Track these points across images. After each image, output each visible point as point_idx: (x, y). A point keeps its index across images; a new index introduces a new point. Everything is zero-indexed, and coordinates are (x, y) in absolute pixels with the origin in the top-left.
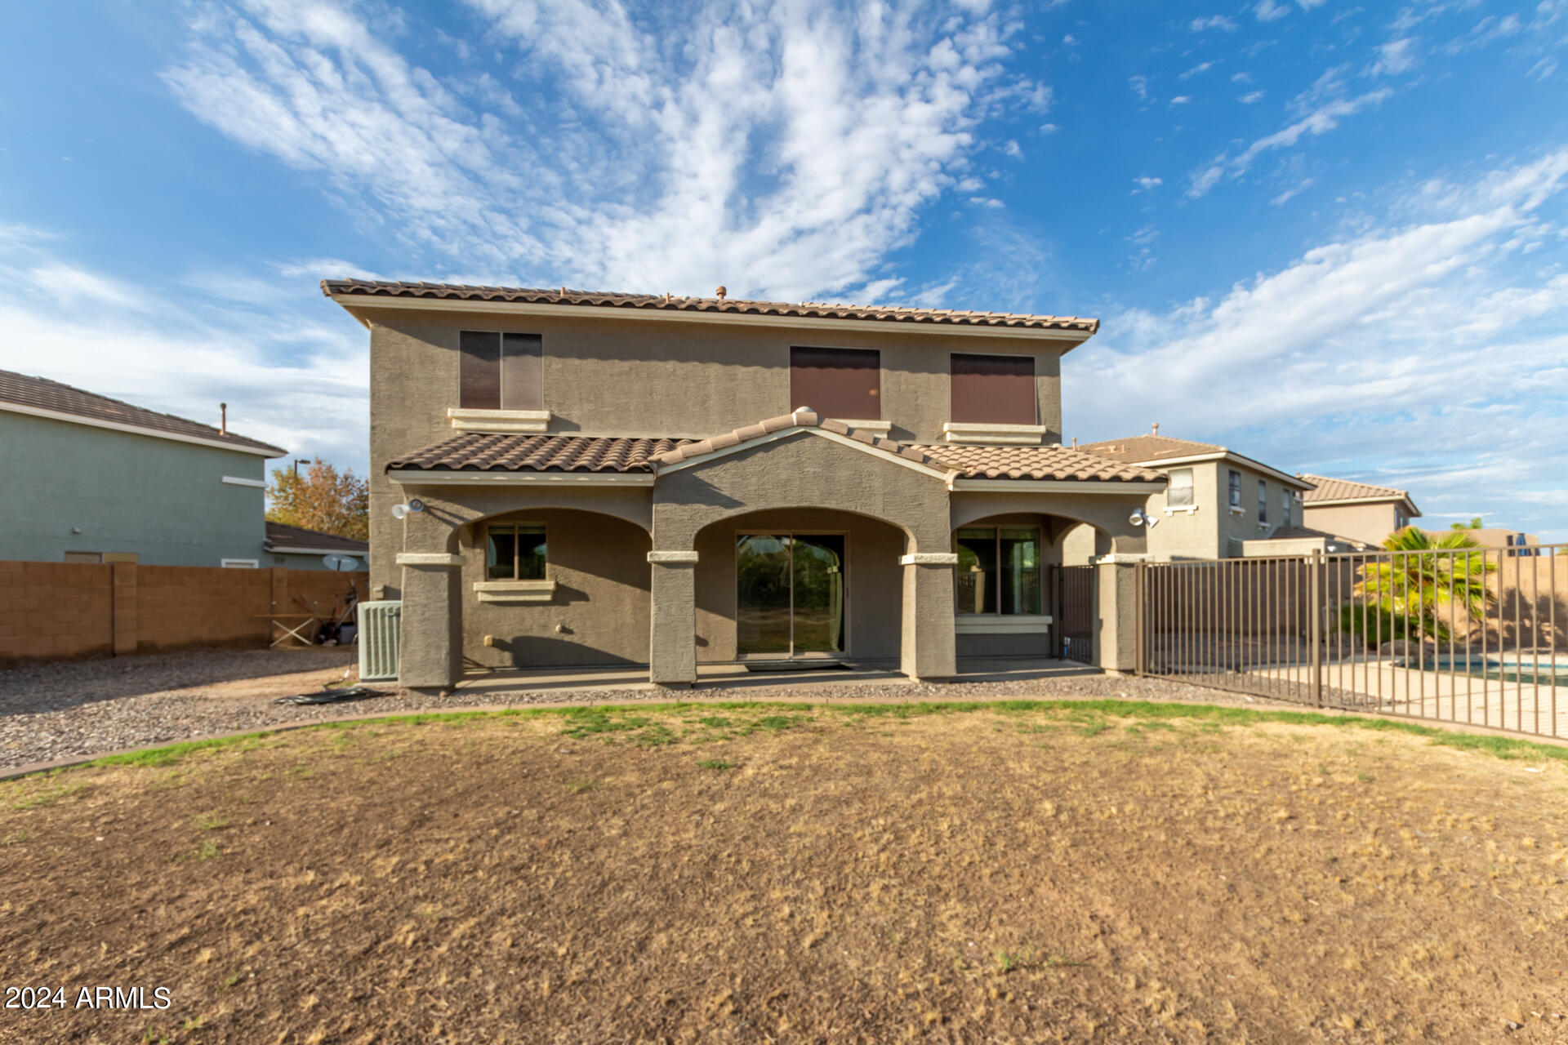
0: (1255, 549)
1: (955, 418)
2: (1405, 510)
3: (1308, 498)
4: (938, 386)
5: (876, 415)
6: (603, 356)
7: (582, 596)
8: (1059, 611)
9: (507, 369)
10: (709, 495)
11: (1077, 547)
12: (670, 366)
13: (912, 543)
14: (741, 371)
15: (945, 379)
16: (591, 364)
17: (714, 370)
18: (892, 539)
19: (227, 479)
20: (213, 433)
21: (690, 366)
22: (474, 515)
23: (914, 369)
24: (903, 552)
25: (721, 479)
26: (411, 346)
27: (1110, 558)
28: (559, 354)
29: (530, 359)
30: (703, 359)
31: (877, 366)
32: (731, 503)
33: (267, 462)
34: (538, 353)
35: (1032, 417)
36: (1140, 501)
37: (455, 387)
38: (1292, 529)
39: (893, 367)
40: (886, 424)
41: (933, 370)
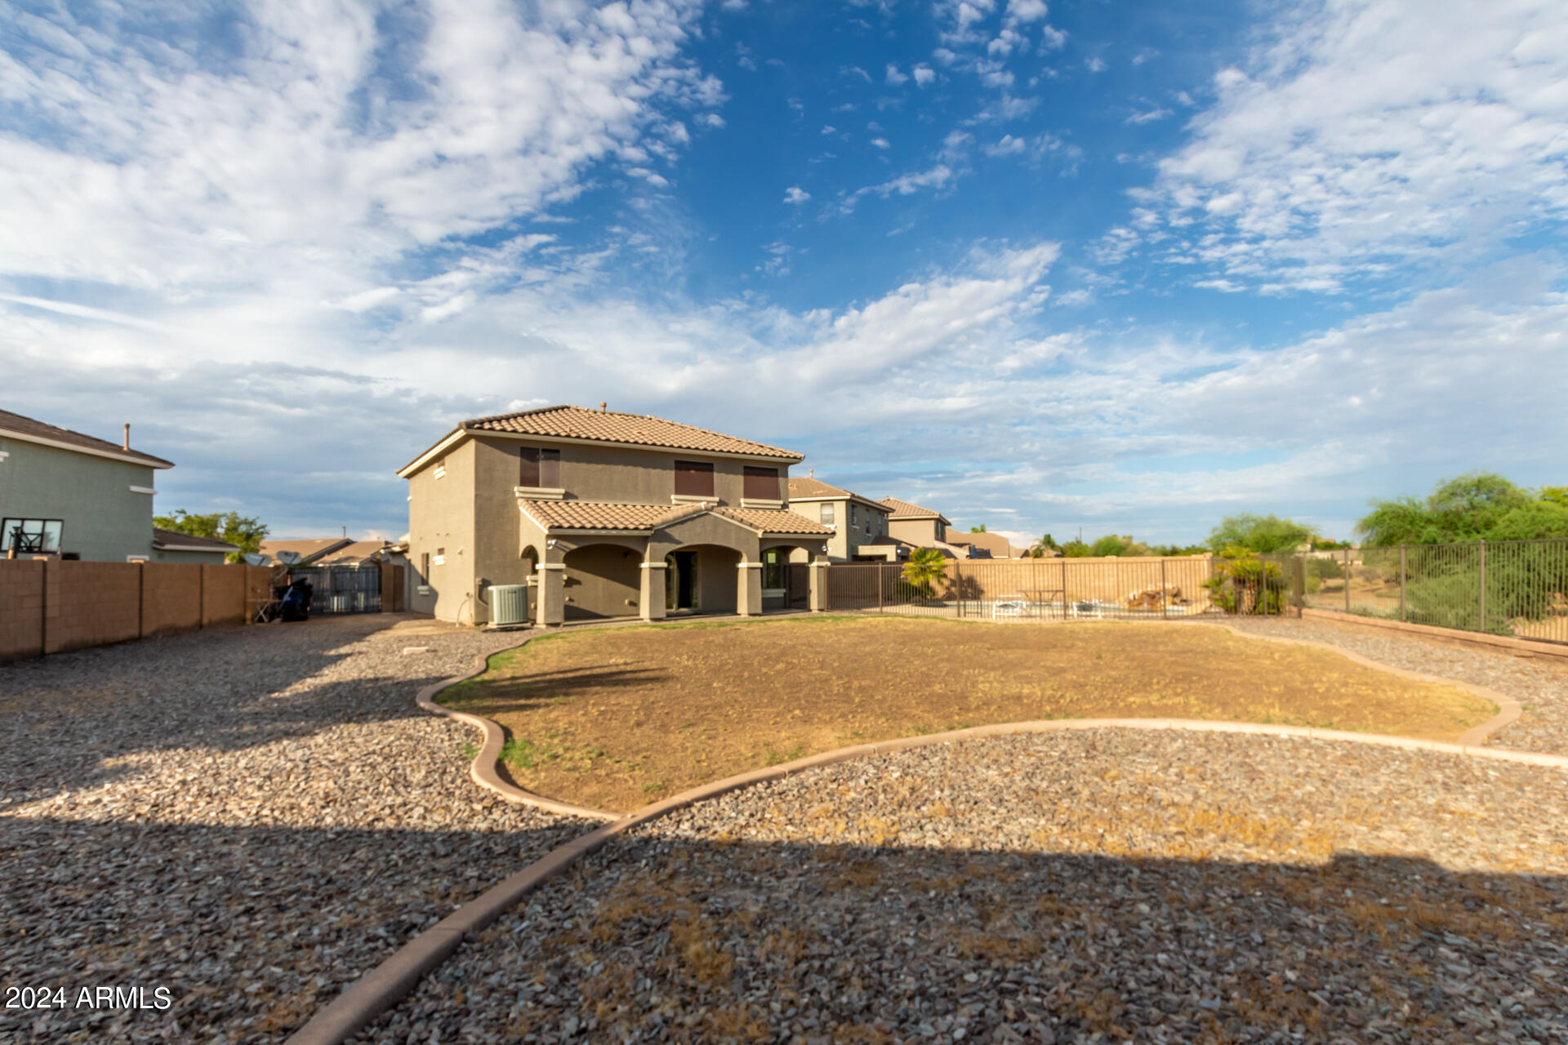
0: (865, 550)
1: (746, 496)
2: (941, 524)
3: (891, 516)
4: (738, 481)
5: (712, 494)
6: (588, 462)
7: (578, 582)
8: (790, 587)
9: (542, 466)
10: (670, 539)
11: (799, 556)
12: (620, 468)
13: (745, 558)
14: (653, 472)
15: (741, 478)
16: (583, 466)
17: (640, 470)
18: (735, 556)
19: (134, 488)
20: (118, 449)
21: (630, 468)
22: (574, 547)
23: (728, 472)
24: (739, 561)
25: (675, 532)
26: (496, 454)
27: (815, 564)
28: (568, 460)
29: (553, 462)
30: (635, 465)
31: (712, 470)
32: (679, 542)
33: (156, 472)
34: (558, 459)
35: (777, 497)
36: (824, 542)
37: (517, 475)
38: (883, 539)
39: (719, 472)
40: (717, 499)
41: (735, 473)
